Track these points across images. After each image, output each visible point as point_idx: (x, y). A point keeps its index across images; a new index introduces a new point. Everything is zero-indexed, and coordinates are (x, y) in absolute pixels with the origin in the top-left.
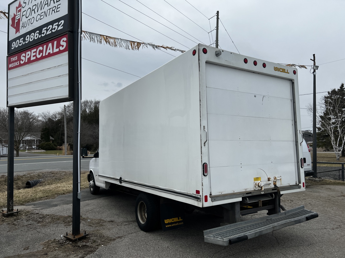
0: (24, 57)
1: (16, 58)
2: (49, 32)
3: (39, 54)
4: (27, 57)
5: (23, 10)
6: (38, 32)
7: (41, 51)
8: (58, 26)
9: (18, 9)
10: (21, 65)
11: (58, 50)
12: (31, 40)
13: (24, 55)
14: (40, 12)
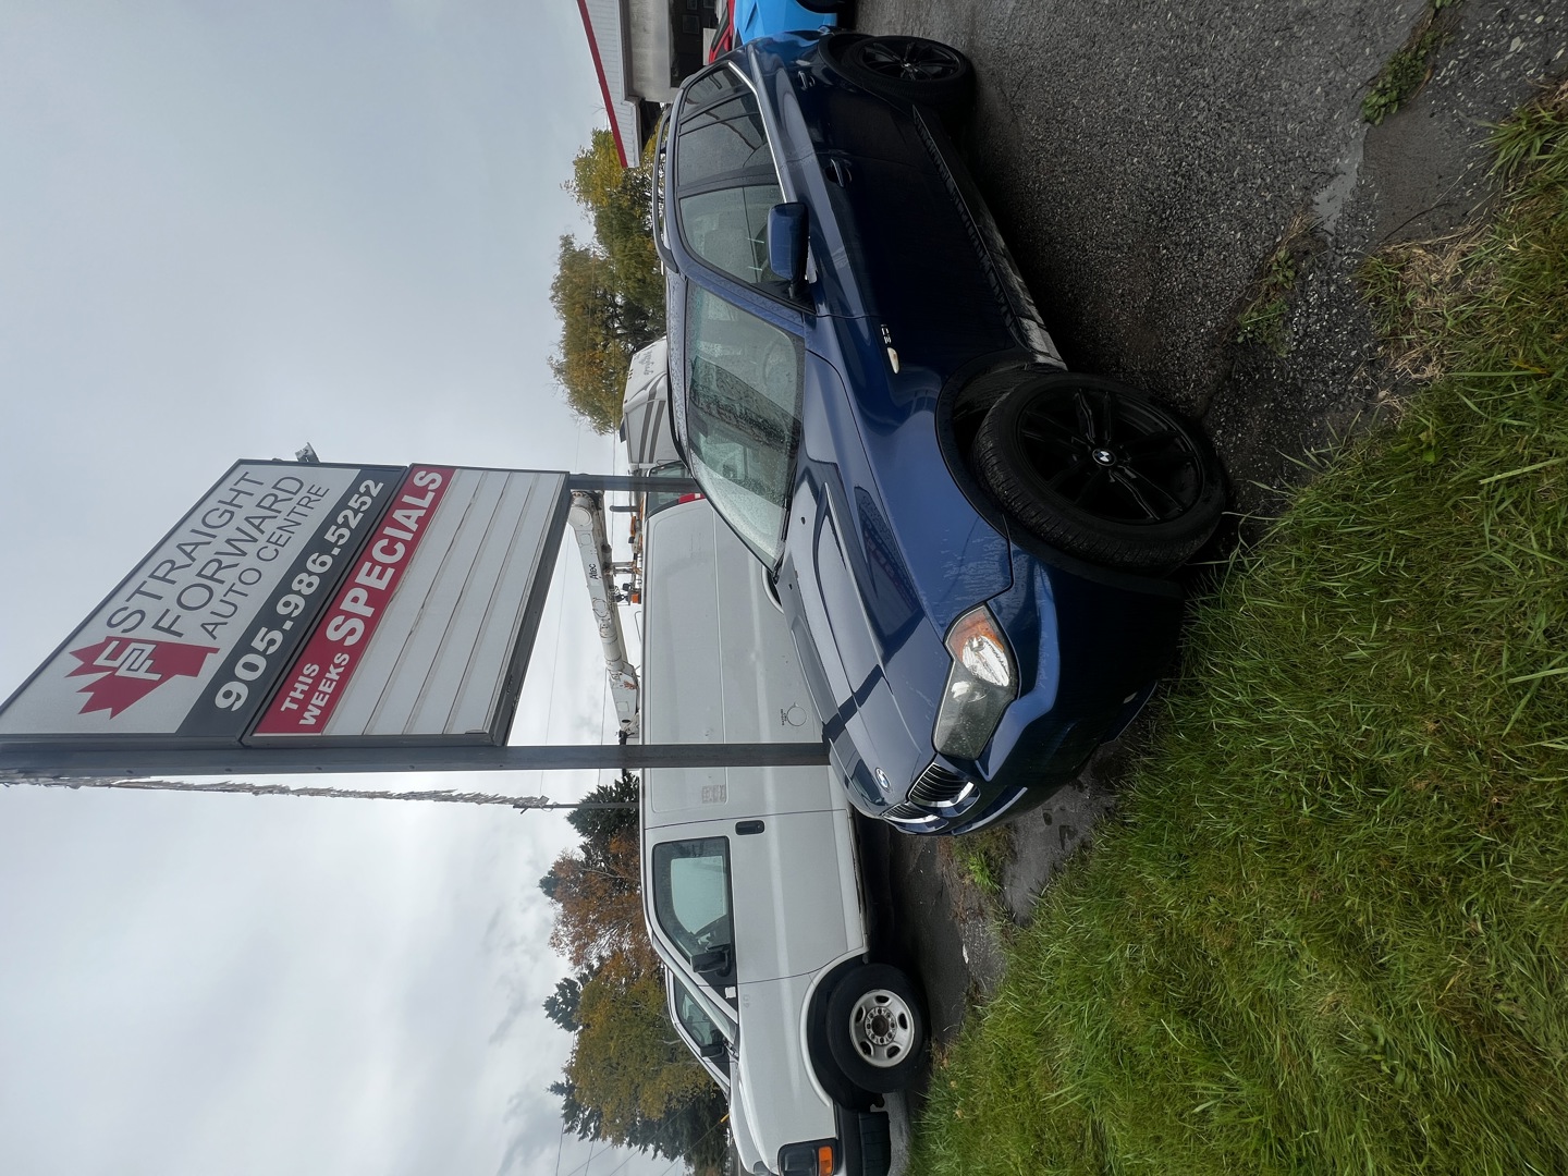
1: (311, 669)
10: (356, 652)
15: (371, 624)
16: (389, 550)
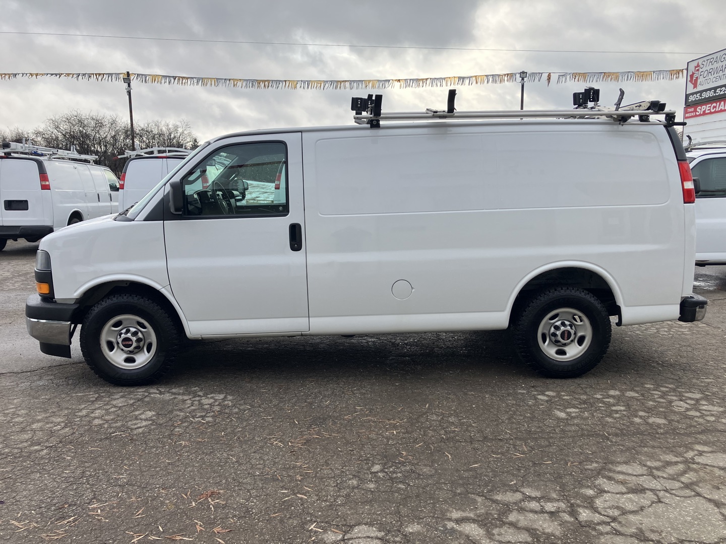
0: (700, 110)
1: (692, 109)
2: (722, 93)
3: (713, 109)
4: (703, 110)
5: (701, 70)
6: (713, 91)
7: (714, 107)
9: (697, 69)
10: (696, 116)
12: (707, 97)
13: (700, 107)
14: (715, 75)
15: (700, 115)
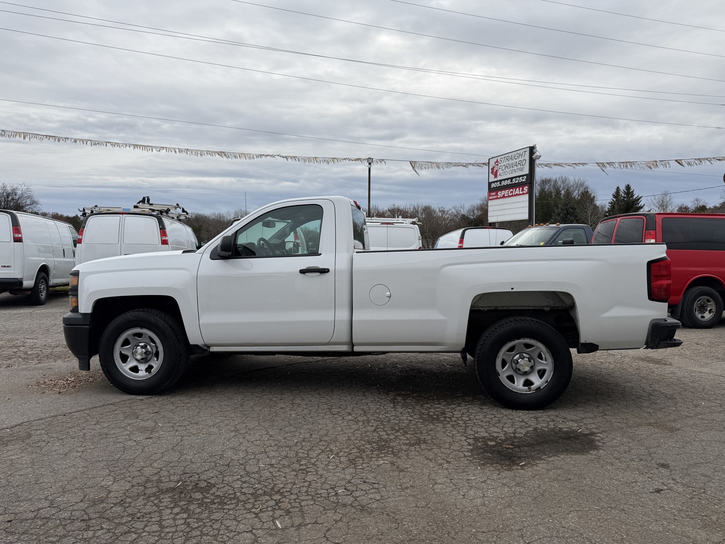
1: (495, 193)
2: (517, 182)
4: (502, 194)
5: (499, 165)
6: (510, 180)
8: (523, 179)
10: (497, 198)
11: (522, 192)
12: (505, 184)
13: (500, 192)
14: (511, 169)
15: (501, 198)
16: (511, 192)
